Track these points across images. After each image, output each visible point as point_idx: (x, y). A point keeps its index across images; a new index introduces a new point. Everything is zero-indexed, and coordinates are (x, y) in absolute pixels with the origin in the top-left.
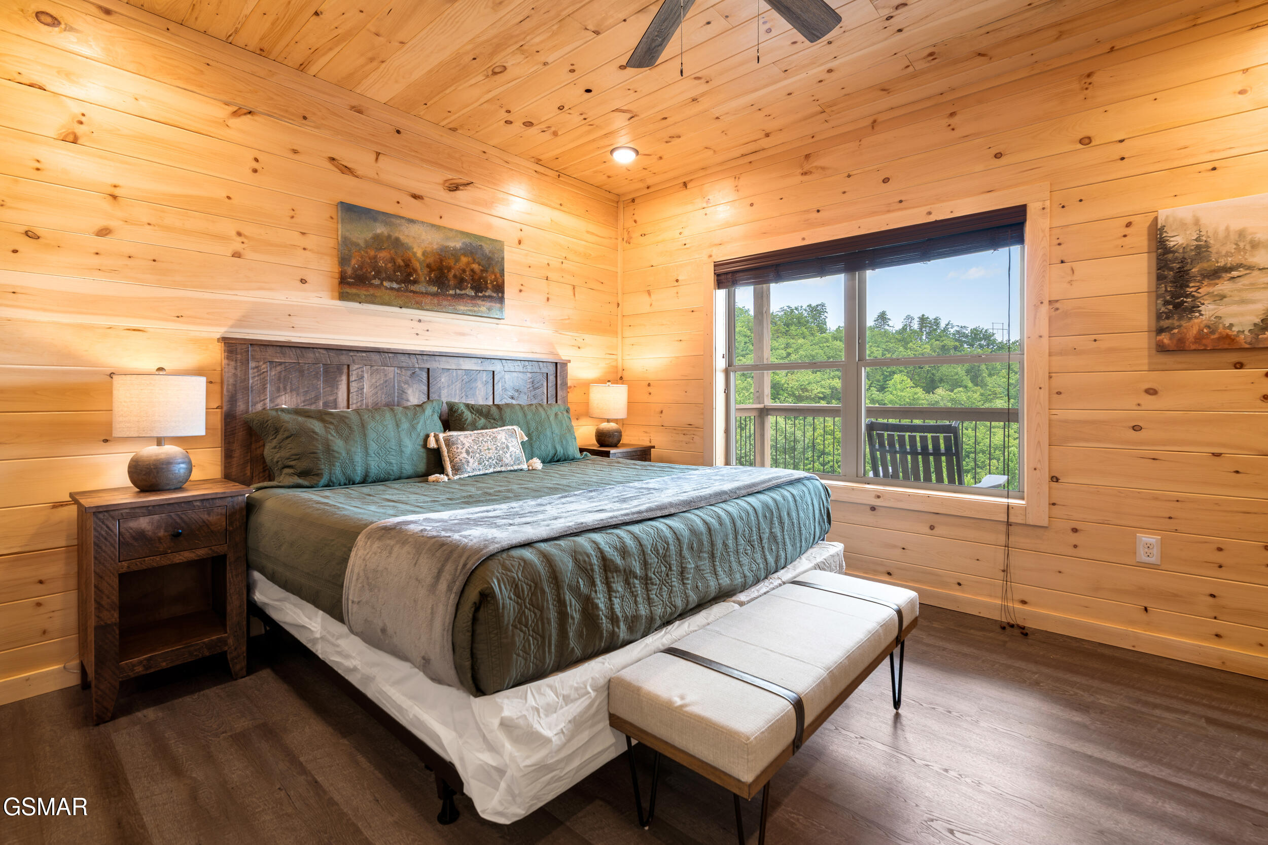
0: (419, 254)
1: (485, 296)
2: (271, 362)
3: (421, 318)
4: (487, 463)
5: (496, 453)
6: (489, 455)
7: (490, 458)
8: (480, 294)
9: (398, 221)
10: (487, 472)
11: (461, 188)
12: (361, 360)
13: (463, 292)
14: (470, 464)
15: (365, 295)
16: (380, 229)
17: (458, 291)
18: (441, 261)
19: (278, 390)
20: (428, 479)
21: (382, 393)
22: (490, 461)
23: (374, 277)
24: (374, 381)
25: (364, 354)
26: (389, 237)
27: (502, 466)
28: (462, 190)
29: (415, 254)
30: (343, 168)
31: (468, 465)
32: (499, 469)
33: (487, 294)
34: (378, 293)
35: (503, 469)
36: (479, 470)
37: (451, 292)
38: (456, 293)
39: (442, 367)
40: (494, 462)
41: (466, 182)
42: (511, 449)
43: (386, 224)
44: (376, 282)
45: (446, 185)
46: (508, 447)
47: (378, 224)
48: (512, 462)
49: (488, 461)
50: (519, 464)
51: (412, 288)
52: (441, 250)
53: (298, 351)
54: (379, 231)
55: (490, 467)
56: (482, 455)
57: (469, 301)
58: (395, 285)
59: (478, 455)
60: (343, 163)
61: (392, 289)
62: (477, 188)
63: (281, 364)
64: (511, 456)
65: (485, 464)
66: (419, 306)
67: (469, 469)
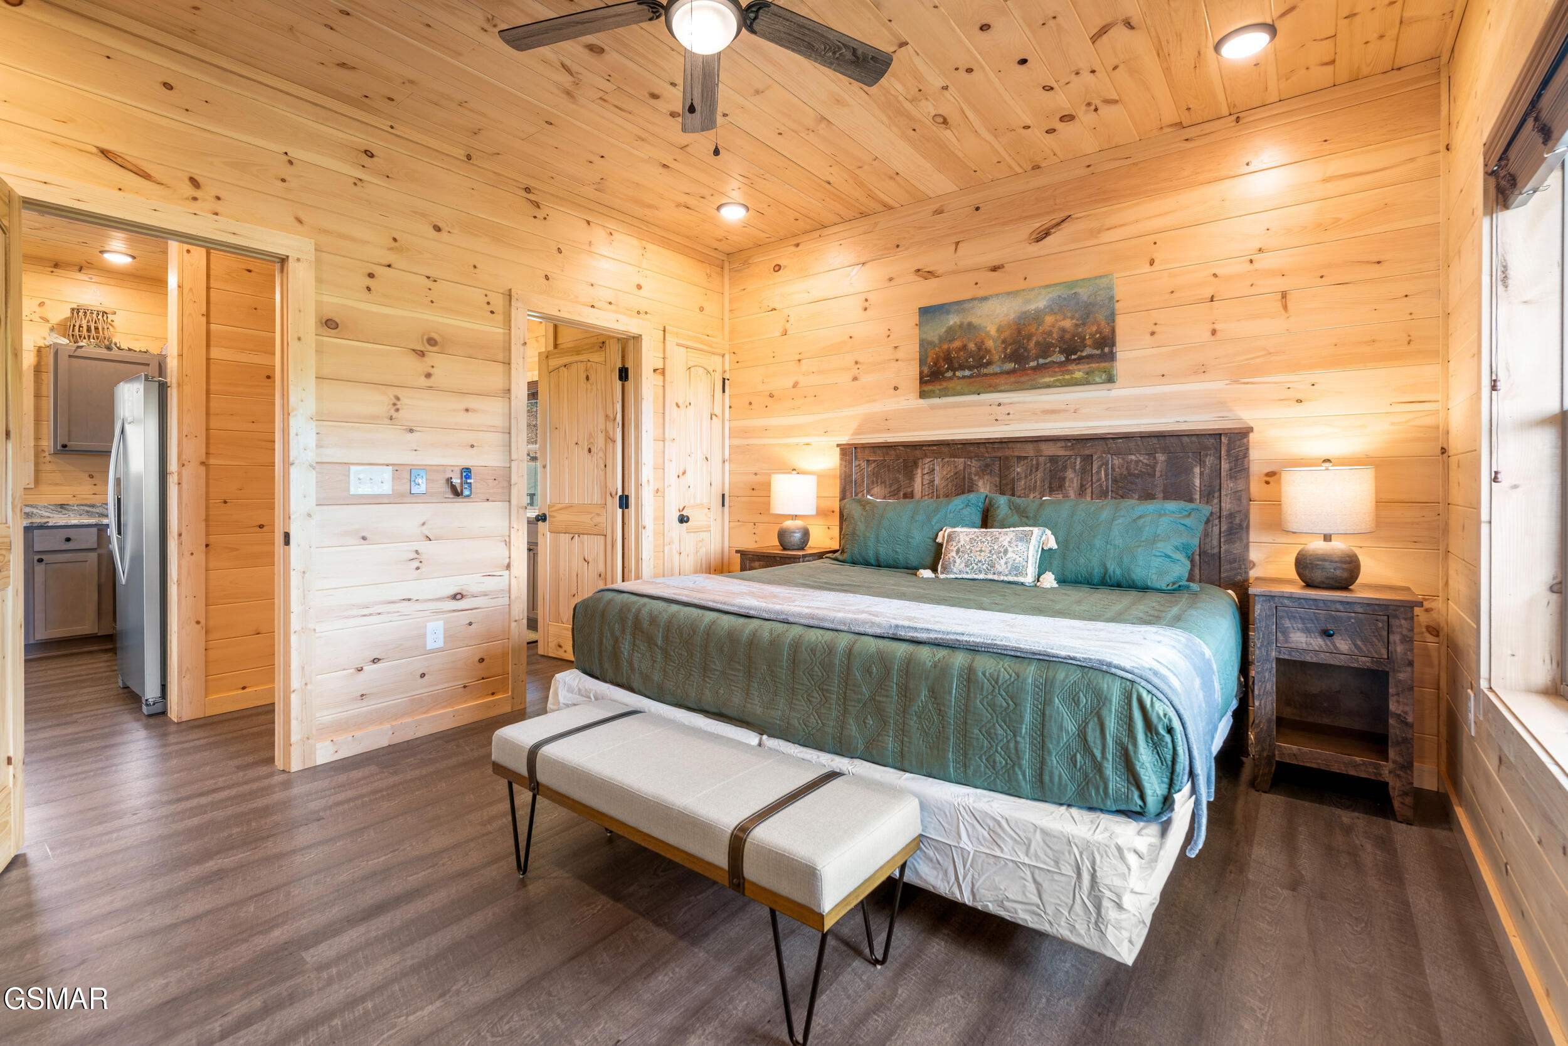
0: (992, 330)
1: (1080, 358)
2: (868, 461)
3: (1001, 401)
4: (976, 567)
5: (989, 557)
6: (979, 558)
7: (980, 561)
8: (1073, 357)
9: (971, 305)
10: (976, 577)
11: (1053, 231)
12: (933, 453)
13: (1049, 359)
14: (957, 565)
15: (939, 390)
16: (953, 320)
17: (1041, 361)
18: (1019, 332)
19: (873, 482)
20: (918, 573)
21: (953, 485)
22: (980, 565)
23: (947, 370)
24: (945, 473)
25: (935, 448)
26: (961, 326)
27: (994, 574)
28: (1055, 232)
29: (988, 334)
30: (925, 274)
31: (954, 566)
32: (990, 577)
33: (1084, 354)
34: (951, 385)
35: (996, 577)
36: (967, 573)
37: (1032, 364)
38: (1038, 364)
39: (1017, 454)
40: (984, 567)
41: (1059, 220)
42: (1010, 555)
43: (958, 312)
44: (949, 374)
45: (1034, 237)
46: (1006, 552)
47: (951, 316)
48: (1006, 570)
49: (977, 564)
50: (1016, 575)
51: (985, 371)
52: (1020, 318)
53: (884, 450)
54: (951, 323)
55: (980, 572)
56: (971, 557)
57: (1057, 370)
58: (967, 373)
59: (966, 556)
60: (927, 270)
61: (964, 377)
62: (1077, 218)
63: (875, 461)
64: (1006, 563)
65: (973, 568)
66: (994, 389)
67: (955, 570)
